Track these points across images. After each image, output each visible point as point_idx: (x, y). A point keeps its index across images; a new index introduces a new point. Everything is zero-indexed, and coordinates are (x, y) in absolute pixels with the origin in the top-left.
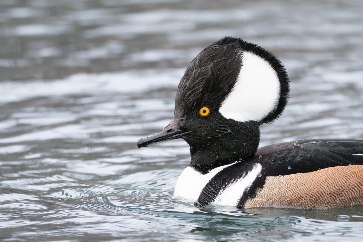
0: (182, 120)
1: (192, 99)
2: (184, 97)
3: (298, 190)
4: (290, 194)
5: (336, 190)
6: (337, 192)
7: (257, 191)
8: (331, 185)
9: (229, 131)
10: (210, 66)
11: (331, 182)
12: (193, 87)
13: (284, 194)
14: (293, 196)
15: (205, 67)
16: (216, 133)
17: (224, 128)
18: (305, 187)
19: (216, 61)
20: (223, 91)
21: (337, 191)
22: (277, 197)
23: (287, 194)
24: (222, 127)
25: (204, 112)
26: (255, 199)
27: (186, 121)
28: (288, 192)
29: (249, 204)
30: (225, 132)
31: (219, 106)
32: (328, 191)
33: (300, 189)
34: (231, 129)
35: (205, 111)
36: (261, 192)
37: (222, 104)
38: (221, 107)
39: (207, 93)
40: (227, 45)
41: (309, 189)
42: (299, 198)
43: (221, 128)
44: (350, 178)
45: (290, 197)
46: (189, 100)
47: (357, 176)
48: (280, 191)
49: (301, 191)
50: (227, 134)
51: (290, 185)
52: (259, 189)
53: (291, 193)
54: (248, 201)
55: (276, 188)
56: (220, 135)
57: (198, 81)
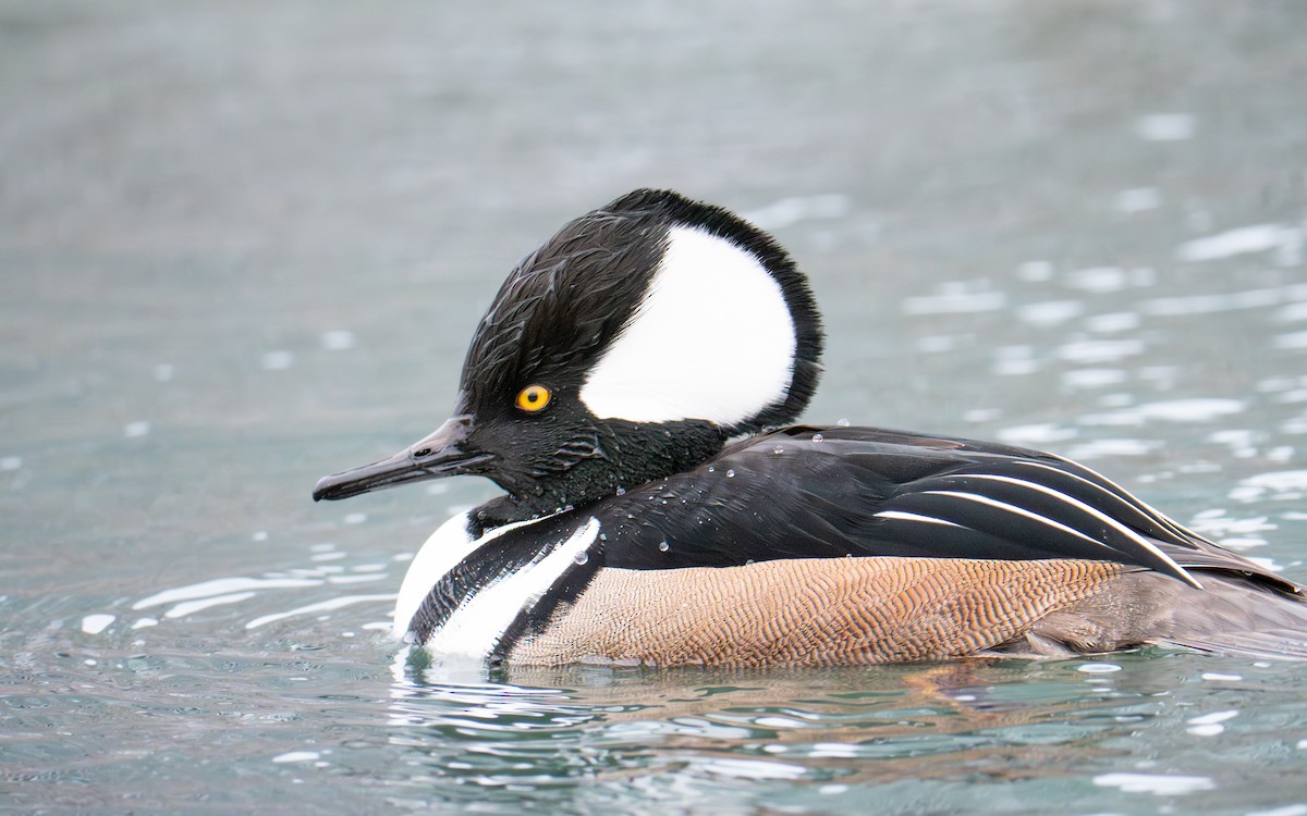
0: (465, 423)
1: (493, 363)
2: (476, 357)
3: (659, 628)
4: (634, 640)
5: (764, 641)
6: (769, 647)
7: (558, 613)
8: (754, 622)
9: (596, 451)
10: (555, 268)
11: (758, 613)
12: (501, 327)
13: (622, 637)
14: (640, 647)
15: (541, 271)
16: (557, 460)
17: (582, 444)
18: (680, 620)
19: (574, 255)
20: (584, 339)
21: (768, 644)
22: (602, 644)
23: (627, 639)
24: (577, 440)
25: (533, 398)
26: (542, 639)
27: (475, 424)
28: (632, 632)
29: (523, 651)
30: (583, 454)
31: (580, 380)
32: (742, 642)
33: (664, 626)
34: (602, 446)
35: (535, 398)
36: (566, 619)
37: (587, 376)
38: (585, 383)
39: (535, 346)
40: (631, 213)
41: (688, 630)
42: (656, 655)
43: (576, 444)
44: (819, 604)
45: (634, 648)
46: (486, 364)
47: (847, 597)
48: (613, 625)
49: (665, 633)
50: (591, 459)
51: (645, 610)
52: (564, 604)
53: (638, 635)
54: (522, 642)
55: (606, 615)
56: (567, 464)
57: (515, 309)
